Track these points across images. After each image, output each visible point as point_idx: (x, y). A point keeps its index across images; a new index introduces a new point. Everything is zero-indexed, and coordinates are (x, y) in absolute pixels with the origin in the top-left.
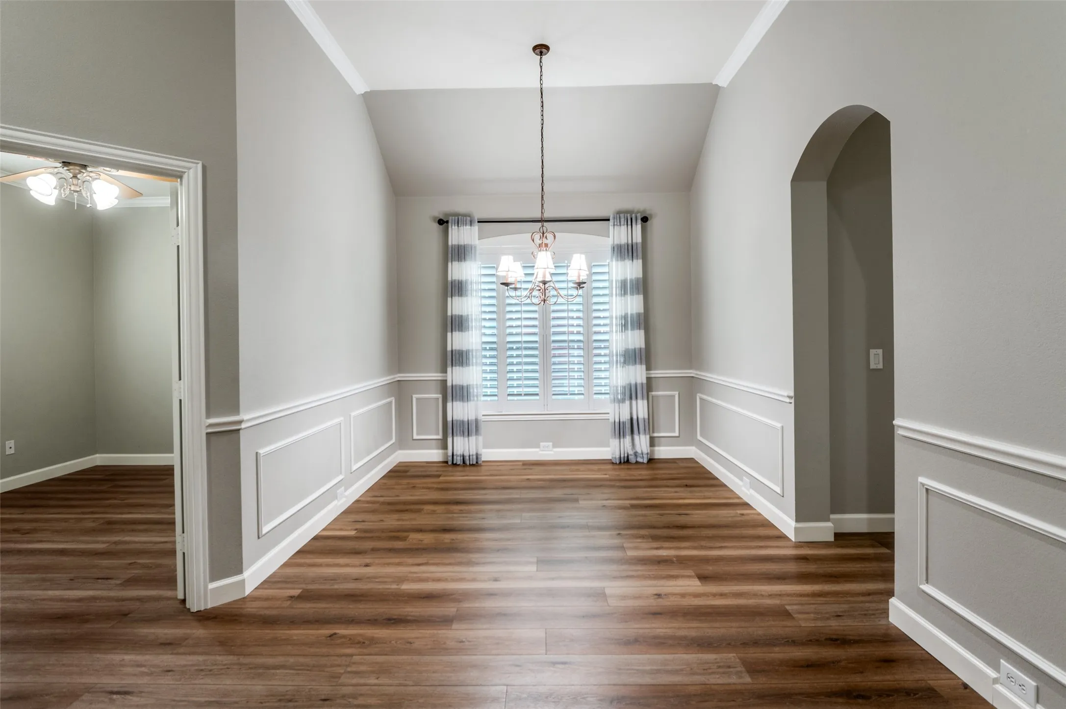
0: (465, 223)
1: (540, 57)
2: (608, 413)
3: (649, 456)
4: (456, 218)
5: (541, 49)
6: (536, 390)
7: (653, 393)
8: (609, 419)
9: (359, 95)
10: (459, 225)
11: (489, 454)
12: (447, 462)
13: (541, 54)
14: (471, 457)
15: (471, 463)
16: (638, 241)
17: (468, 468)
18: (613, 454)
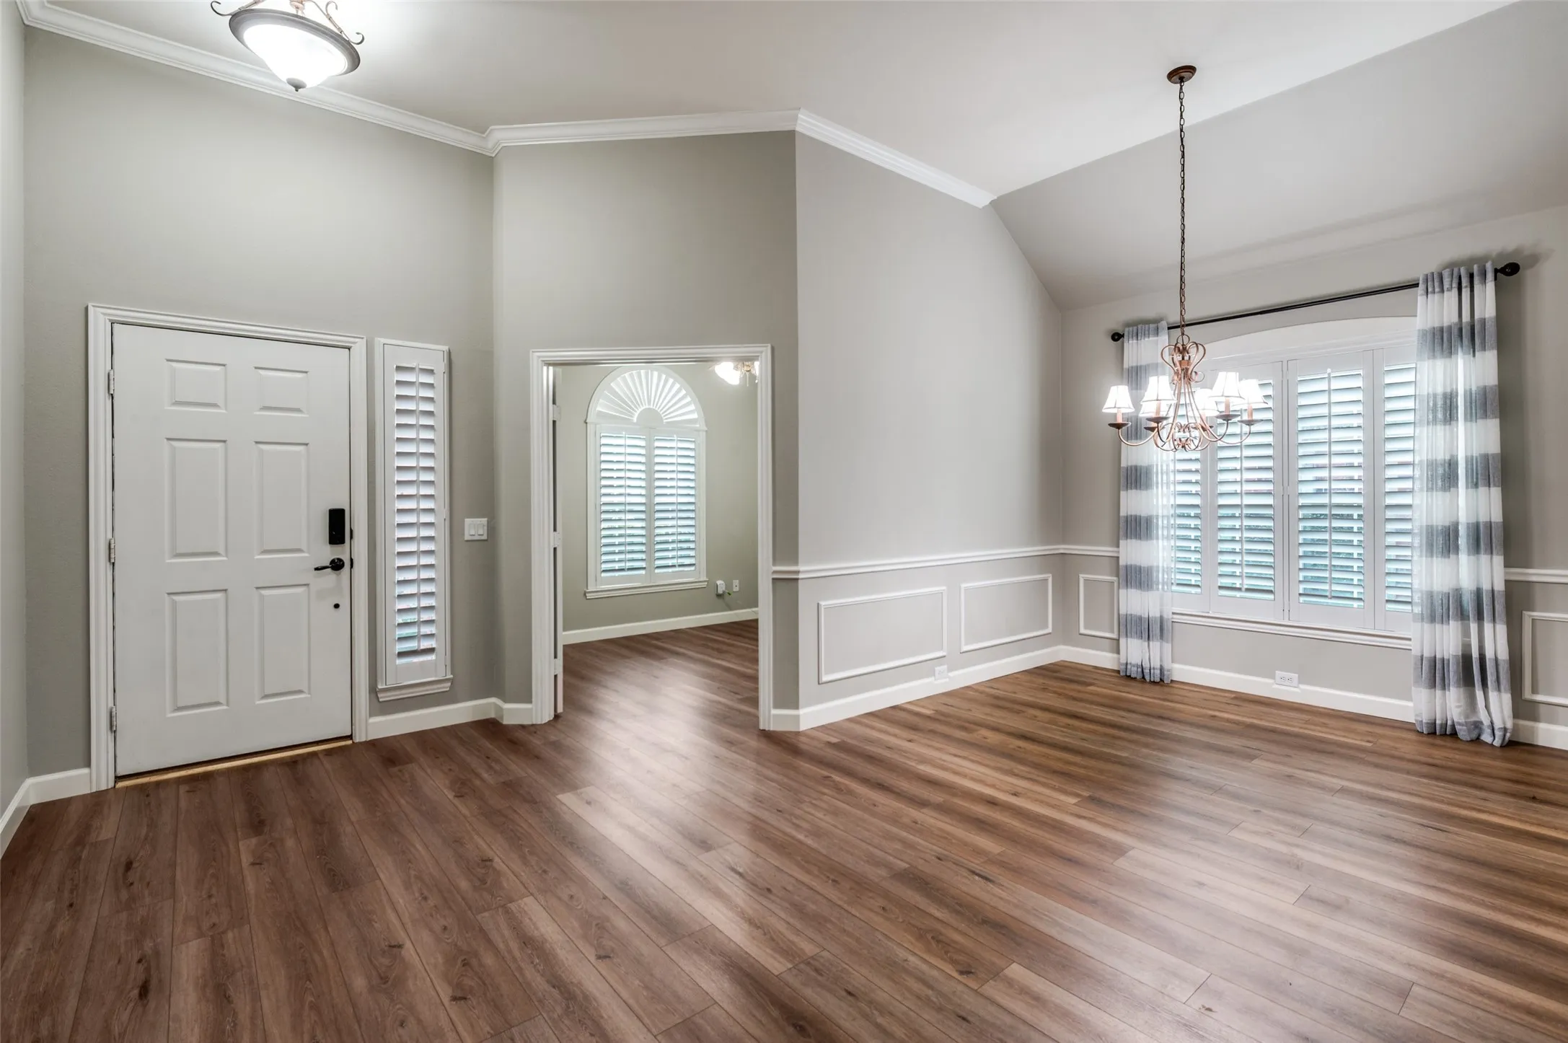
0: (1147, 332)
1: (1179, 85)
2: (1410, 639)
3: (1508, 735)
4: (1135, 328)
5: (1181, 74)
6: (1268, 584)
7: (1535, 614)
8: (1411, 650)
9: (983, 208)
10: (1139, 338)
11: (1183, 672)
12: (1118, 672)
13: (1182, 80)
14: (1152, 671)
15: (1152, 680)
16: (1487, 316)
17: (1147, 686)
18: (1417, 715)
